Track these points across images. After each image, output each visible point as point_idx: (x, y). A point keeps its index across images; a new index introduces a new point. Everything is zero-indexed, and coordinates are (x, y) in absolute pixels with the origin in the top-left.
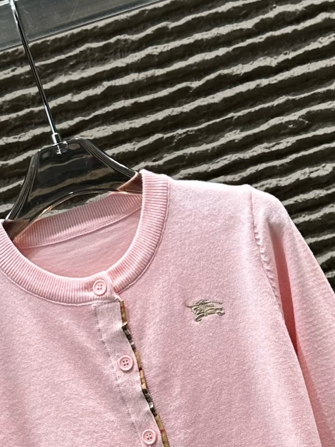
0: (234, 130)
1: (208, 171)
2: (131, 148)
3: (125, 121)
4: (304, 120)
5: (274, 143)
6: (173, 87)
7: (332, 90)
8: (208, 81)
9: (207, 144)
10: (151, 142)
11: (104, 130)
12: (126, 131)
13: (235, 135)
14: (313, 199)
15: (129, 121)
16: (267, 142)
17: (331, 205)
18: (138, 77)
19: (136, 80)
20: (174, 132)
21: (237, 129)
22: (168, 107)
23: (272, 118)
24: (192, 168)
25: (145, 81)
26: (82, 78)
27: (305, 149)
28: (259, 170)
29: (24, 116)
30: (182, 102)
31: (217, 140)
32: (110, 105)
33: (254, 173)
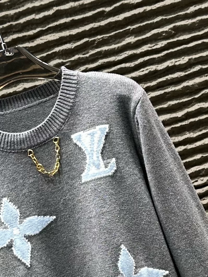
0: (131, 36)
1: (115, 61)
2: (70, 47)
3: (66, 31)
4: (172, 31)
5: (154, 44)
6: (94, 10)
7: (188, 13)
8: (115, 7)
9: (115, 44)
10: (82, 43)
11: (54, 36)
12: (67, 36)
13: (131, 40)
14: (177, 77)
15: (68, 30)
16: (150, 44)
17: (188, 81)
18: (74, 5)
19: (73, 6)
20: (95, 37)
21: (132, 36)
22: (92, 23)
23: (153, 29)
24: (106, 58)
25: (78, 7)
26: (41, 5)
27: (173, 48)
28: (145, 60)
29: (7, 27)
30: (100, 20)
31: (121, 42)
32: (58, 21)
33: (142, 62)
